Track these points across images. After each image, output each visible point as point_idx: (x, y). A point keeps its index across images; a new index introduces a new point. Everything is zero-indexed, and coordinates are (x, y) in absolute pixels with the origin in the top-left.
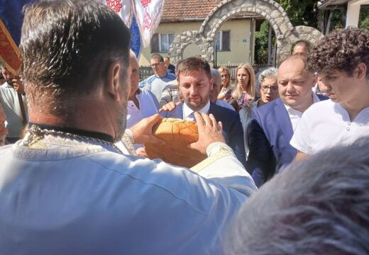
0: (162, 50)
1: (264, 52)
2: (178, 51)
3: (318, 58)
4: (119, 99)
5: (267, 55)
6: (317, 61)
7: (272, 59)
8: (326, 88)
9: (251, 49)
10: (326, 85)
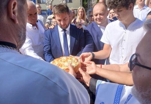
0: (42, 2)
1: (86, 3)
2: (50, 2)
3: (114, 2)
4: (17, 22)
5: (87, 4)
6: (114, 3)
7: (90, 6)
8: (117, 15)
9: (81, 2)
10: (117, 14)
